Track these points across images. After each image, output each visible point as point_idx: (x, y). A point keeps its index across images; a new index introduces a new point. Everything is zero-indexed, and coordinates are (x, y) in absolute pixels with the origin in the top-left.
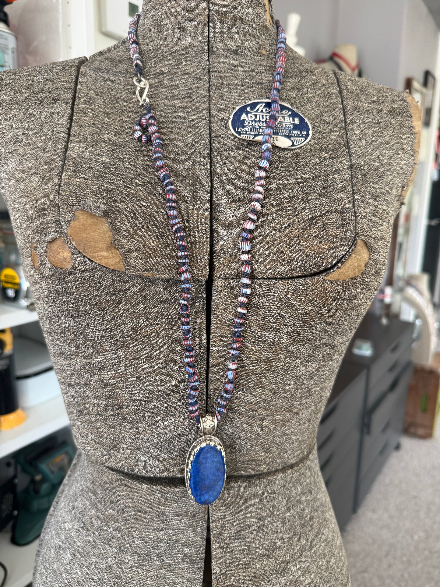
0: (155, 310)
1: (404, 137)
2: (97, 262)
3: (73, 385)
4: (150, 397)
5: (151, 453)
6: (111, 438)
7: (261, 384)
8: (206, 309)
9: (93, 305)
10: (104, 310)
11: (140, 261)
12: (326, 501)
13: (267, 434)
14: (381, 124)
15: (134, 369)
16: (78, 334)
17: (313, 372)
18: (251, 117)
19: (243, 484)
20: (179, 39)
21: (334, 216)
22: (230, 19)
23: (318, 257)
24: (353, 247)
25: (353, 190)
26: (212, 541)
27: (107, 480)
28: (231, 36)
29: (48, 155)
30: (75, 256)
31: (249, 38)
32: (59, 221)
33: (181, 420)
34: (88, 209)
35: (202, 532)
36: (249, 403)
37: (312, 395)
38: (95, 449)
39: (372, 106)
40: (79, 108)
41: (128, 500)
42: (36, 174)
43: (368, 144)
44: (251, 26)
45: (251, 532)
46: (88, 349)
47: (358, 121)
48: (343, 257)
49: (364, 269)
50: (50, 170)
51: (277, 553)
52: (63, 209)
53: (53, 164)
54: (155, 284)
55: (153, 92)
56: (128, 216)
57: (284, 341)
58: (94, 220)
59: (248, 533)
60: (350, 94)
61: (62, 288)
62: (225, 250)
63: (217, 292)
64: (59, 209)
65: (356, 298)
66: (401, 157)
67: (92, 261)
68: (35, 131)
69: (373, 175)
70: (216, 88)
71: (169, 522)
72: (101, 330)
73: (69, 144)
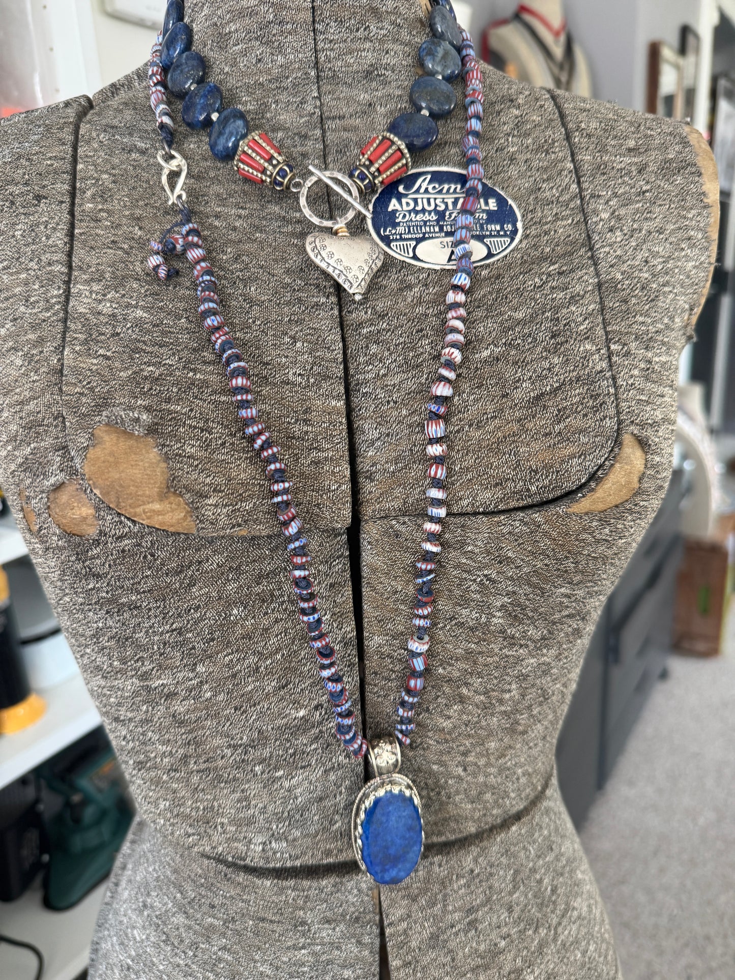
0: (258, 589)
1: (690, 216)
2: (144, 522)
3: (124, 720)
4: (262, 739)
5: (272, 829)
6: (199, 808)
7: (460, 697)
8: (352, 576)
9: (144, 592)
10: (164, 600)
11: (225, 511)
12: (574, 851)
13: (474, 775)
14: (648, 194)
15: (228, 694)
16: (122, 641)
17: (549, 664)
18: (408, 204)
19: (436, 859)
20: (260, 60)
21: (577, 391)
22: (354, 13)
23: (553, 472)
24: (616, 449)
25: (607, 333)
26: (390, 956)
27: (200, 872)
28: (357, 45)
29: (34, 311)
30: (102, 513)
31: (390, 46)
32: (67, 446)
33: (320, 773)
34: (117, 423)
35: (372, 943)
36: (440, 730)
37: (548, 699)
38: (173, 825)
39: (627, 160)
40: (83, 211)
41: (240, 904)
42: (16, 349)
43: (627, 237)
44: (393, 23)
45: (456, 934)
46: (143, 664)
47: (605, 193)
48: (598, 470)
49: (636, 485)
50: (41, 341)
51: (501, 959)
52: (72, 423)
53: (46, 329)
54: (254, 544)
55: (219, 170)
56: (195, 427)
57: (498, 620)
58: (132, 442)
59: (450, 935)
60: (585, 140)
61: (85, 567)
62: (379, 467)
63: (369, 543)
64: (63, 422)
65: (624, 536)
66: (686, 256)
67: (134, 522)
68: (5, 263)
69: (639, 298)
70: (337, 151)
71: (315, 933)
72: (162, 633)
73: (72, 286)
